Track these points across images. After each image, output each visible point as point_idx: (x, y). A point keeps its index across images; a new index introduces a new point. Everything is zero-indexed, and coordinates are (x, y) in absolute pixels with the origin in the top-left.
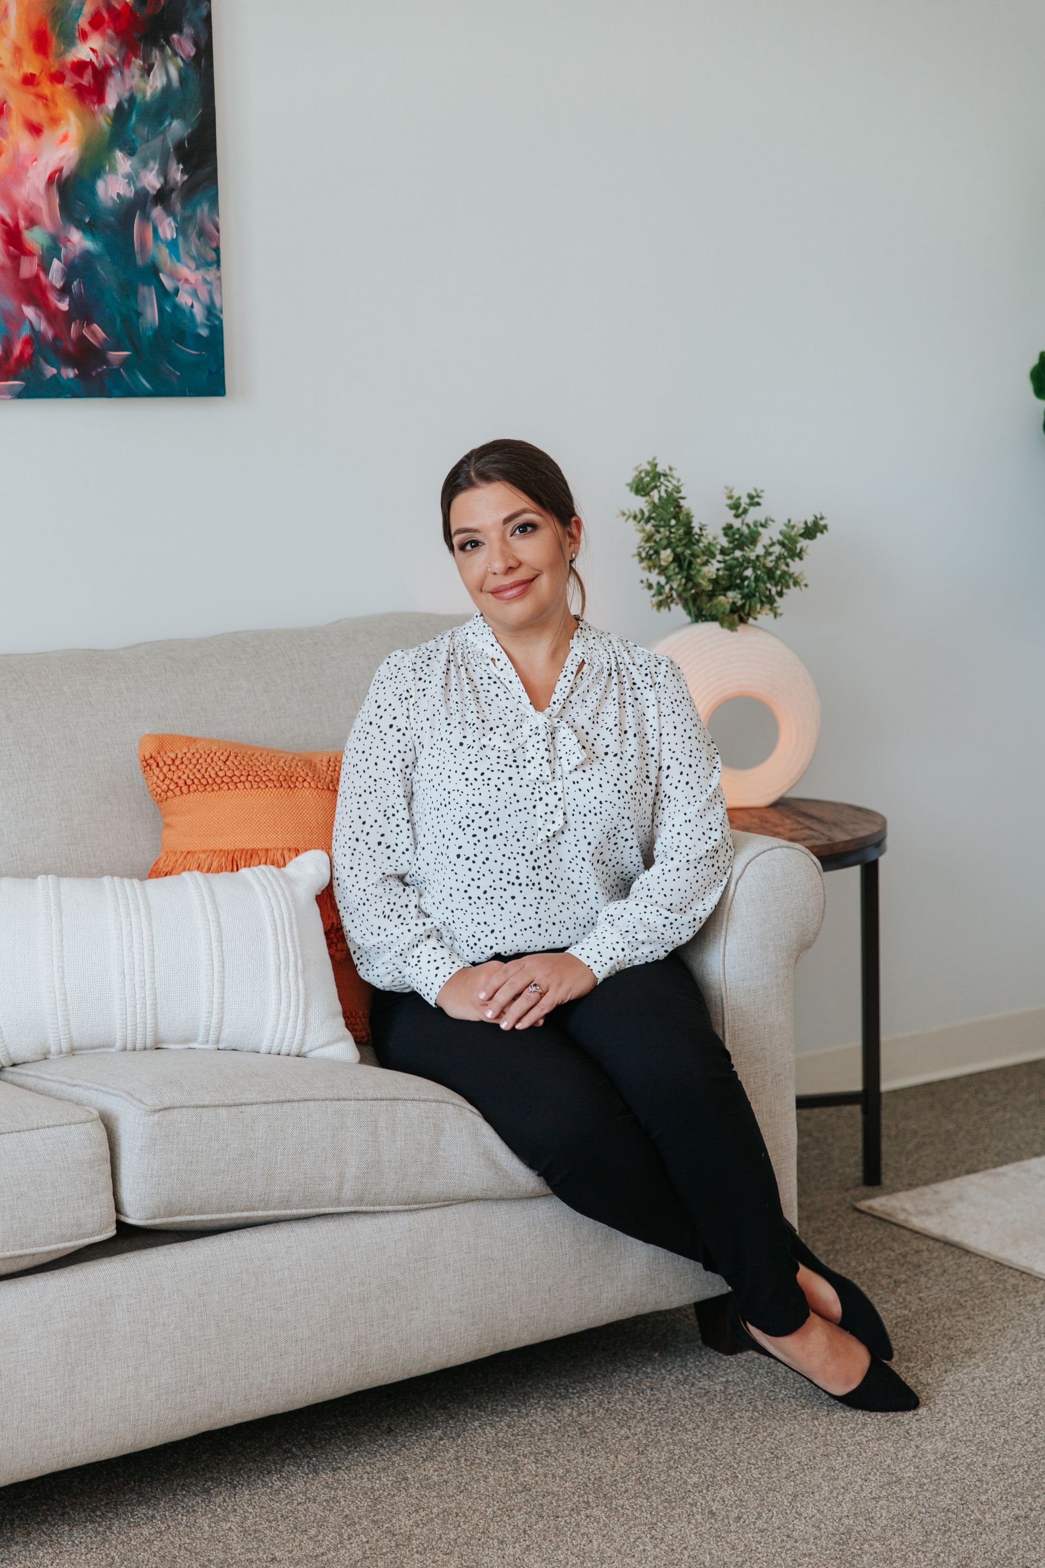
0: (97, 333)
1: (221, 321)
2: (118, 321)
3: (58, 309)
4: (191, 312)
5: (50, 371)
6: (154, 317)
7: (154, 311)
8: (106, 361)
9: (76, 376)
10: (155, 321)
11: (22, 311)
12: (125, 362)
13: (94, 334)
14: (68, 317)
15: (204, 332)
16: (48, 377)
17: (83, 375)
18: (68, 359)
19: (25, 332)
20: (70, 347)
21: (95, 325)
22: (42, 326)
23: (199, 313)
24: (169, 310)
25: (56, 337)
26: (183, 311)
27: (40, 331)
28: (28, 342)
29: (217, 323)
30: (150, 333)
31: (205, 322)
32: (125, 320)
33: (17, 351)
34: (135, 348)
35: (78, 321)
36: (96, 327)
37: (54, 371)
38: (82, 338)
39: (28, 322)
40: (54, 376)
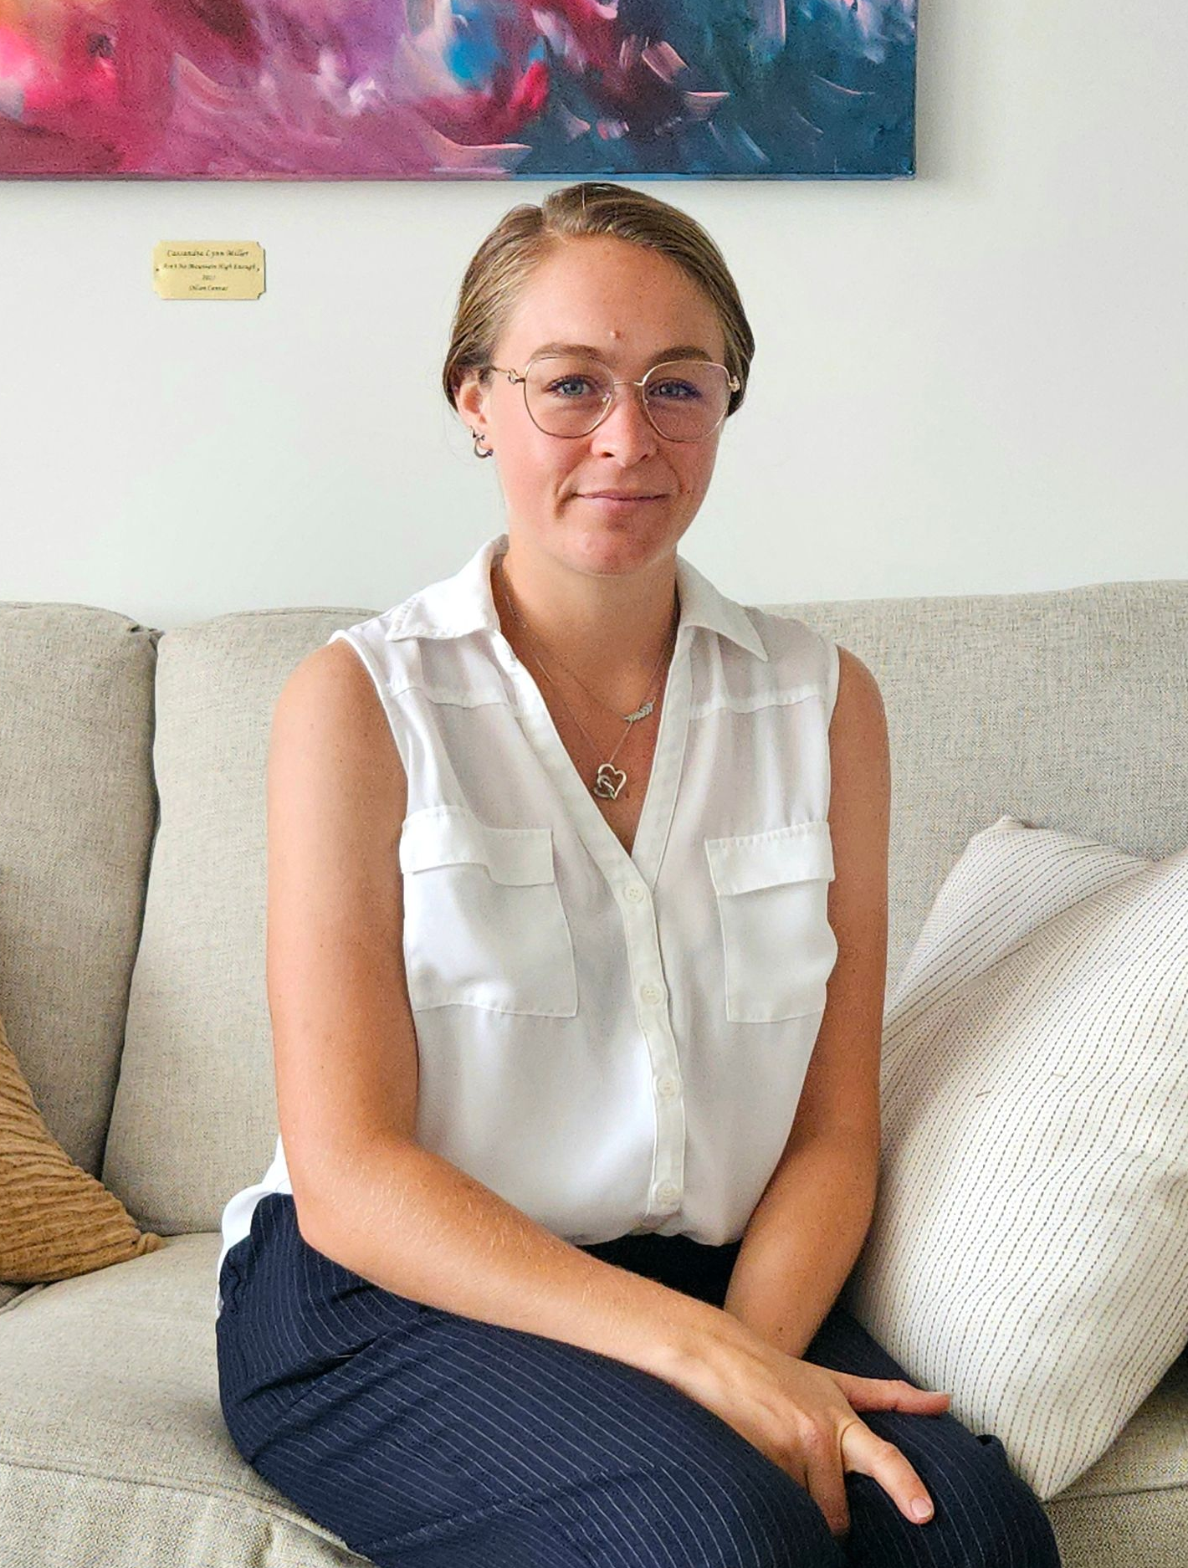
0: (668, 58)
1: (913, 36)
2: (709, 37)
3: (596, 17)
4: (852, 20)
5: (579, 126)
6: (778, 27)
7: (778, 19)
8: (681, 109)
9: (626, 135)
10: (778, 34)
11: (533, 23)
12: (717, 111)
13: (662, 62)
14: (616, 31)
15: (875, 55)
16: (574, 136)
17: (640, 135)
18: (614, 107)
19: (536, 56)
20: (618, 87)
21: (666, 45)
22: (568, 47)
23: (866, 18)
24: (808, 14)
25: (591, 67)
26: (837, 18)
27: (562, 56)
28: (542, 73)
29: (902, 37)
30: (768, 58)
31: (878, 35)
32: (724, 35)
33: (520, 89)
34: (740, 85)
35: (633, 37)
36: (666, 47)
37: (586, 126)
38: (640, 69)
39: (541, 41)
40: (586, 135)
